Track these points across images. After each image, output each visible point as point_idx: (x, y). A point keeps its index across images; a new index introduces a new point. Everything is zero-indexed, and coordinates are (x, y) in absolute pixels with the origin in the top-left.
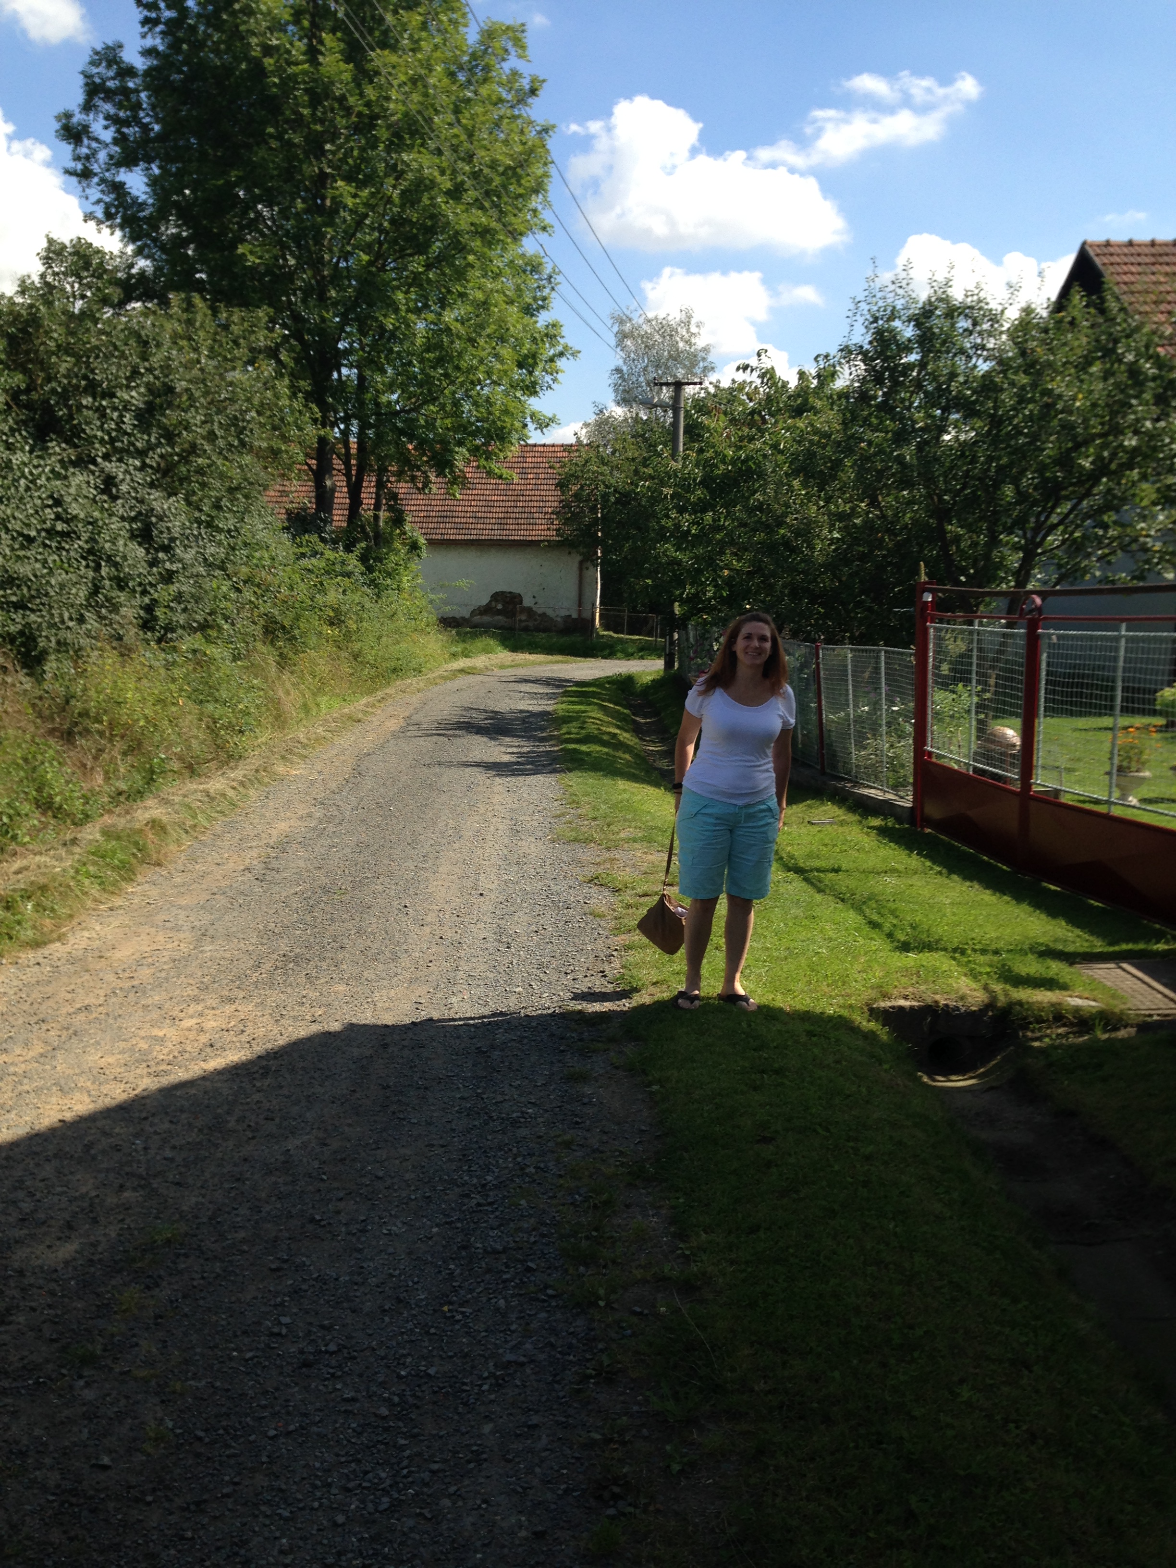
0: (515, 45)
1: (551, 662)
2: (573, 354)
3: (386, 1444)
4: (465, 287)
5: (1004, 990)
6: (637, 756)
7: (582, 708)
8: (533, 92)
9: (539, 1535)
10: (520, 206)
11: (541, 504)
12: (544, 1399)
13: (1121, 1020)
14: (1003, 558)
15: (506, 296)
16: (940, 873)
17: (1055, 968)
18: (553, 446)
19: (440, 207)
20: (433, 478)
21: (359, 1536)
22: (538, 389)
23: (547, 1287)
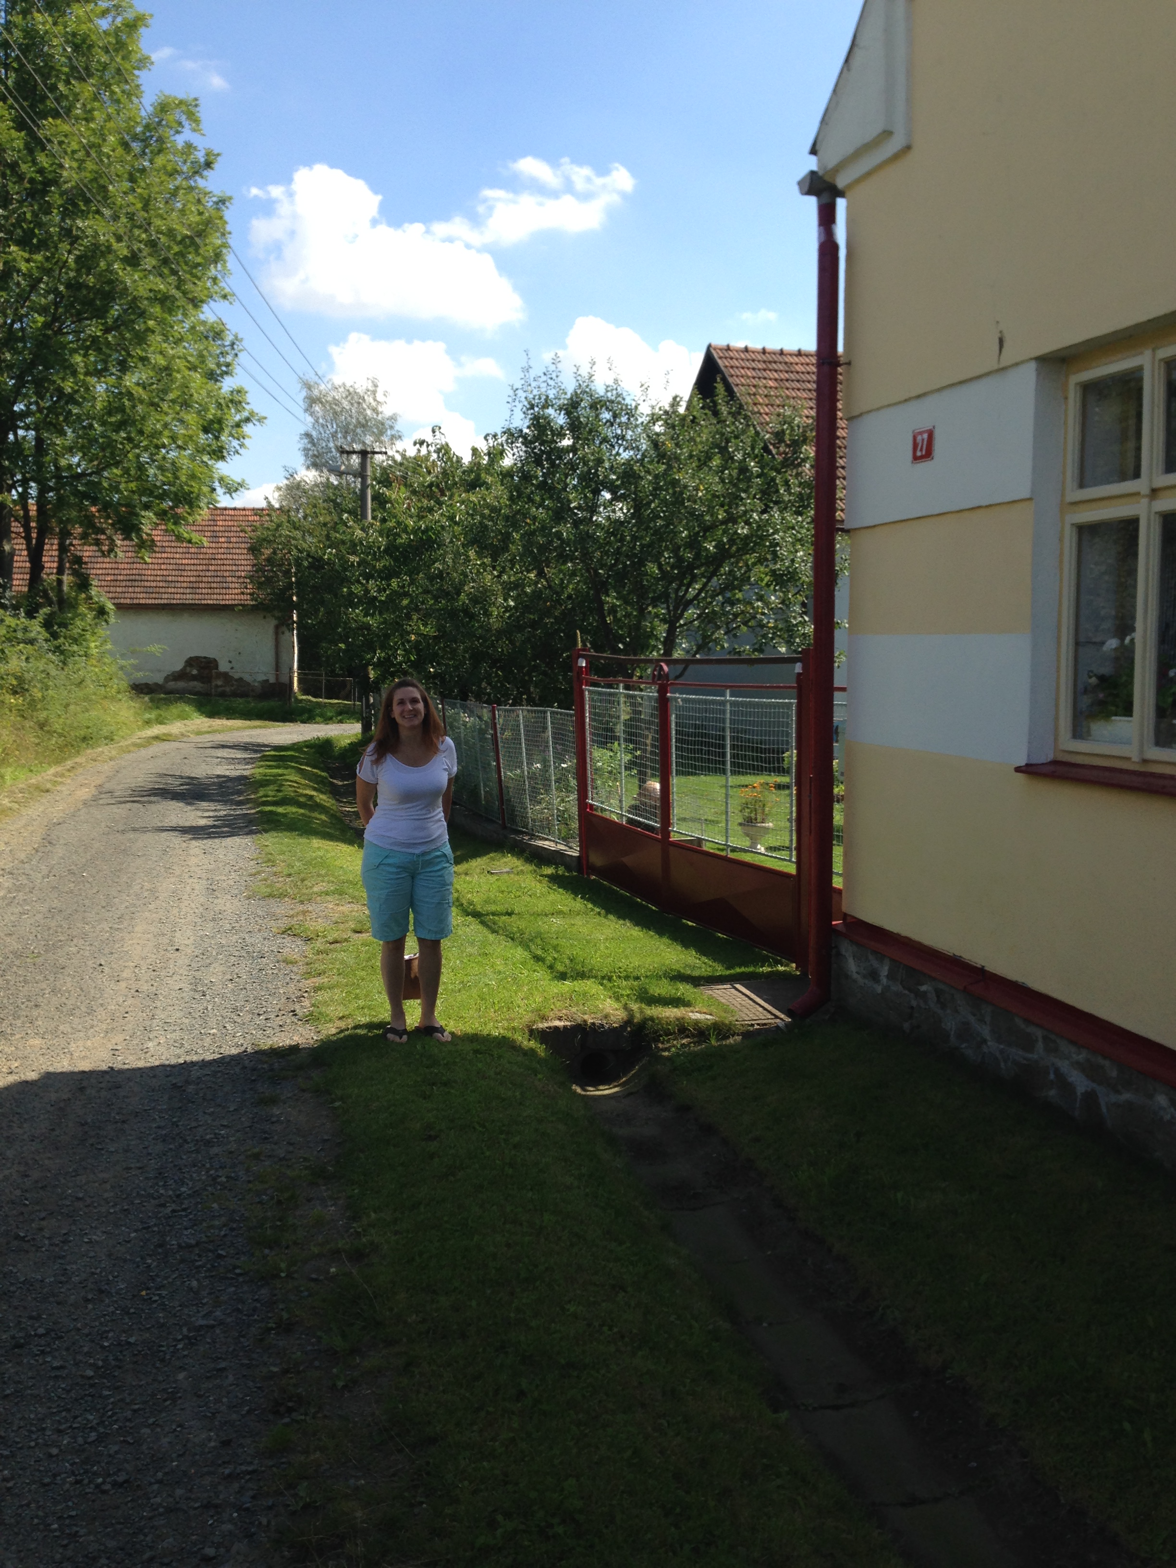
0: (188, 118)
1: (250, 728)
2: (259, 420)
3: (92, 1396)
4: (146, 351)
5: (640, 1008)
6: (333, 817)
7: (280, 771)
8: (208, 165)
9: (226, 1443)
10: (199, 274)
11: (234, 568)
12: (231, 1349)
13: (730, 1029)
14: (653, 628)
15: (188, 362)
16: (599, 914)
17: (683, 989)
18: (244, 509)
19: (117, 273)
20: (119, 543)
21: (71, 1462)
22: (225, 454)
23: (235, 1267)
